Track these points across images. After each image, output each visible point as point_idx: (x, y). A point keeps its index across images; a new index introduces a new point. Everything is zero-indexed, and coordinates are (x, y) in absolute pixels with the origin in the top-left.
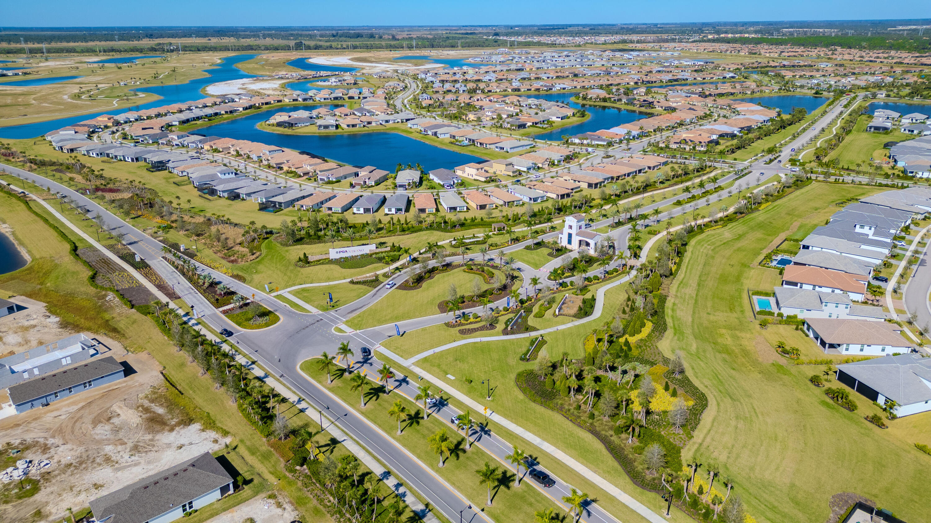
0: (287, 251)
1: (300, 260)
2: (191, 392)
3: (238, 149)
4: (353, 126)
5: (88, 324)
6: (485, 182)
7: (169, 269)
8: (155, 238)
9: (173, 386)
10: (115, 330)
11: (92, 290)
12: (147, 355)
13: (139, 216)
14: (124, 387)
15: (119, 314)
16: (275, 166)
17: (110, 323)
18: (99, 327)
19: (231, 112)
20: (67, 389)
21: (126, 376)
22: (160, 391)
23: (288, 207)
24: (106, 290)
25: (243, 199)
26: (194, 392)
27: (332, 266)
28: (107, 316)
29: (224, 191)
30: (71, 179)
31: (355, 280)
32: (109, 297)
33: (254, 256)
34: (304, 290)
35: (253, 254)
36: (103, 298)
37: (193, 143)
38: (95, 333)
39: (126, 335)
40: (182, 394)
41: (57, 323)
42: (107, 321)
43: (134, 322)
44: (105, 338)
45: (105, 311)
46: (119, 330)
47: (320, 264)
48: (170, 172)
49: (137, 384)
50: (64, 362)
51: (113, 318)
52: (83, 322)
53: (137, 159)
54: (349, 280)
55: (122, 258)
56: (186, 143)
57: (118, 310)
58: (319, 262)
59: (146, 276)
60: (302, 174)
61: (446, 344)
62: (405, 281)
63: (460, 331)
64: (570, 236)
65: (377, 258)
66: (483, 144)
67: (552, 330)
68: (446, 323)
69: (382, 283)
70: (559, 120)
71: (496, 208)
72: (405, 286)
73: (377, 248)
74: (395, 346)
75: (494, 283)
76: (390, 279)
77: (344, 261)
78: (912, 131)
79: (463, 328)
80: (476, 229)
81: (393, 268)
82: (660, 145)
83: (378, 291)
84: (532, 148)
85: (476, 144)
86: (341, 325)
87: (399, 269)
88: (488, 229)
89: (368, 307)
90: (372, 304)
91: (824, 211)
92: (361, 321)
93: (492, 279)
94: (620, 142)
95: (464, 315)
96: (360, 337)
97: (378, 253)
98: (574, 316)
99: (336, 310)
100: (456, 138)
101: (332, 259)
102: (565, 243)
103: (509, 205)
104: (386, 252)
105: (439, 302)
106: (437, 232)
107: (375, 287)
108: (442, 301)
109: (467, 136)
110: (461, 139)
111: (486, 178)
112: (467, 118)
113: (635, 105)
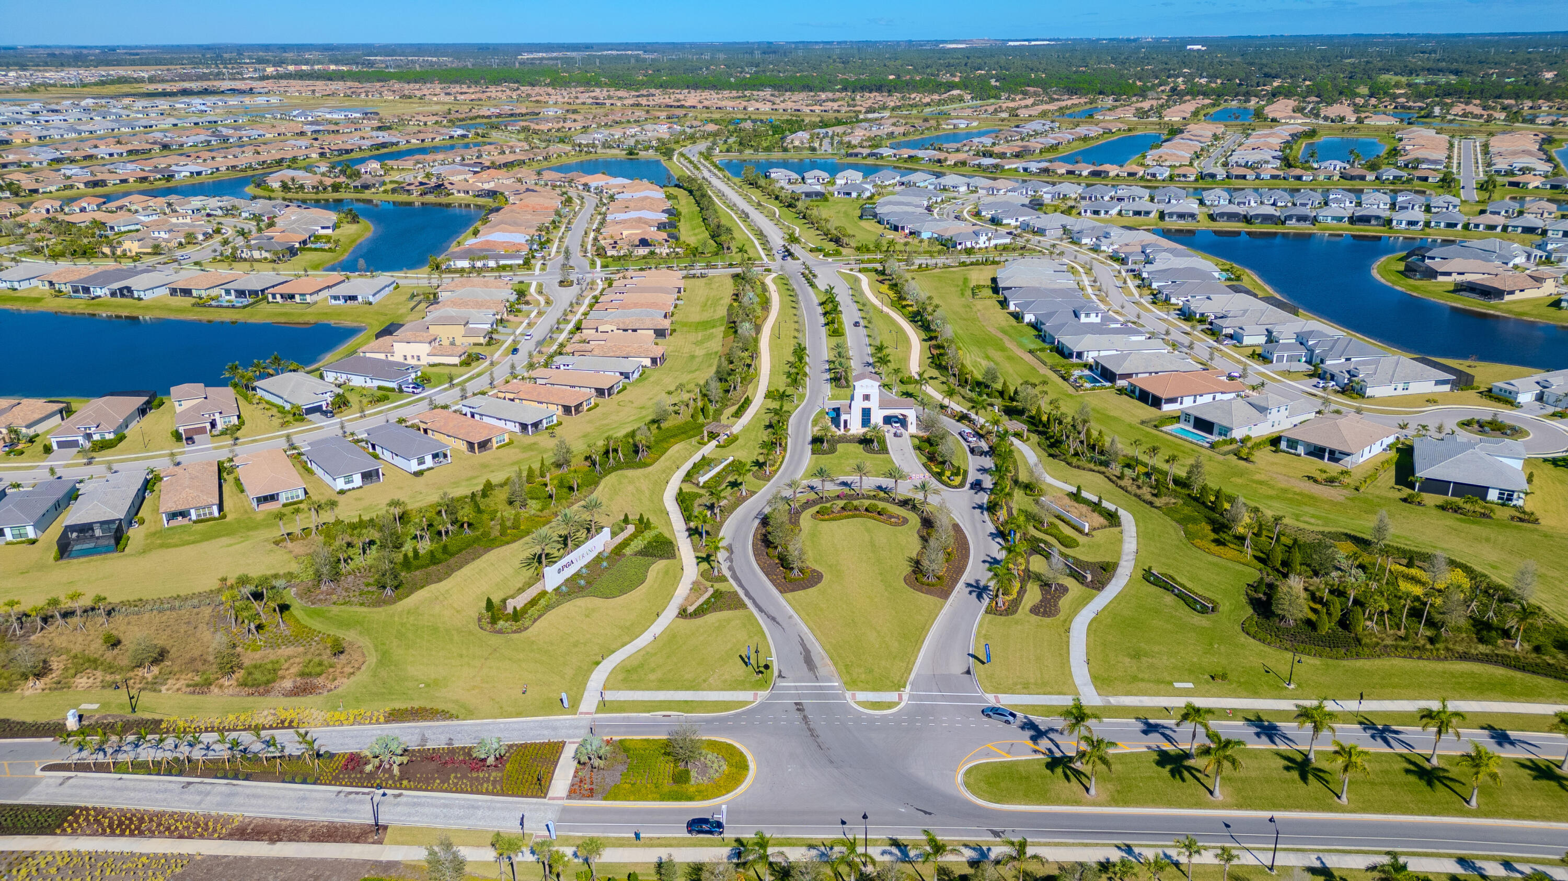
27: (582, 603)
31: (689, 609)
33: (355, 657)
34: (626, 670)
35: (341, 653)
54: (672, 613)
58: (539, 606)
61: (1068, 642)
62: (767, 575)
63: (1037, 614)
64: (866, 413)
65: (636, 554)
66: (292, 297)
67: (1132, 557)
68: (988, 611)
69: (736, 593)
70: (329, 231)
71: (597, 405)
72: (790, 581)
73: (614, 534)
74: (1015, 684)
75: (905, 521)
76: (731, 581)
77: (589, 583)
78: (849, 194)
79: (1028, 607)
80: (676, 447)
81: (695, 561)
82: (609, 253)
83: (761, 610)
84: (396, 288)
85: (270, 299)
86: (854, 695)
87: (707, 559)
88: (694, 441)
89: (817, 644)
90: (811, 637)
91: (979, 307)
92: (871, 671)
93: (891, 517)
94: (534, 257)
95: (978, 587)
96: (934, 698)
97: (625, 543)
98: (1111, 525)
99: (780, 676)
100: (194, 293)
101: (557, 590)
102: (856, 428)
103: (609, 395)
104: (634, 536)
105: (903, 583)
106: (630, 473)
107: (744, 606)
108: (905, 580)
109: (227, 287)
110: (211, 293)
111: (460, 356)
112: (120, 251)
113: (409, 192)
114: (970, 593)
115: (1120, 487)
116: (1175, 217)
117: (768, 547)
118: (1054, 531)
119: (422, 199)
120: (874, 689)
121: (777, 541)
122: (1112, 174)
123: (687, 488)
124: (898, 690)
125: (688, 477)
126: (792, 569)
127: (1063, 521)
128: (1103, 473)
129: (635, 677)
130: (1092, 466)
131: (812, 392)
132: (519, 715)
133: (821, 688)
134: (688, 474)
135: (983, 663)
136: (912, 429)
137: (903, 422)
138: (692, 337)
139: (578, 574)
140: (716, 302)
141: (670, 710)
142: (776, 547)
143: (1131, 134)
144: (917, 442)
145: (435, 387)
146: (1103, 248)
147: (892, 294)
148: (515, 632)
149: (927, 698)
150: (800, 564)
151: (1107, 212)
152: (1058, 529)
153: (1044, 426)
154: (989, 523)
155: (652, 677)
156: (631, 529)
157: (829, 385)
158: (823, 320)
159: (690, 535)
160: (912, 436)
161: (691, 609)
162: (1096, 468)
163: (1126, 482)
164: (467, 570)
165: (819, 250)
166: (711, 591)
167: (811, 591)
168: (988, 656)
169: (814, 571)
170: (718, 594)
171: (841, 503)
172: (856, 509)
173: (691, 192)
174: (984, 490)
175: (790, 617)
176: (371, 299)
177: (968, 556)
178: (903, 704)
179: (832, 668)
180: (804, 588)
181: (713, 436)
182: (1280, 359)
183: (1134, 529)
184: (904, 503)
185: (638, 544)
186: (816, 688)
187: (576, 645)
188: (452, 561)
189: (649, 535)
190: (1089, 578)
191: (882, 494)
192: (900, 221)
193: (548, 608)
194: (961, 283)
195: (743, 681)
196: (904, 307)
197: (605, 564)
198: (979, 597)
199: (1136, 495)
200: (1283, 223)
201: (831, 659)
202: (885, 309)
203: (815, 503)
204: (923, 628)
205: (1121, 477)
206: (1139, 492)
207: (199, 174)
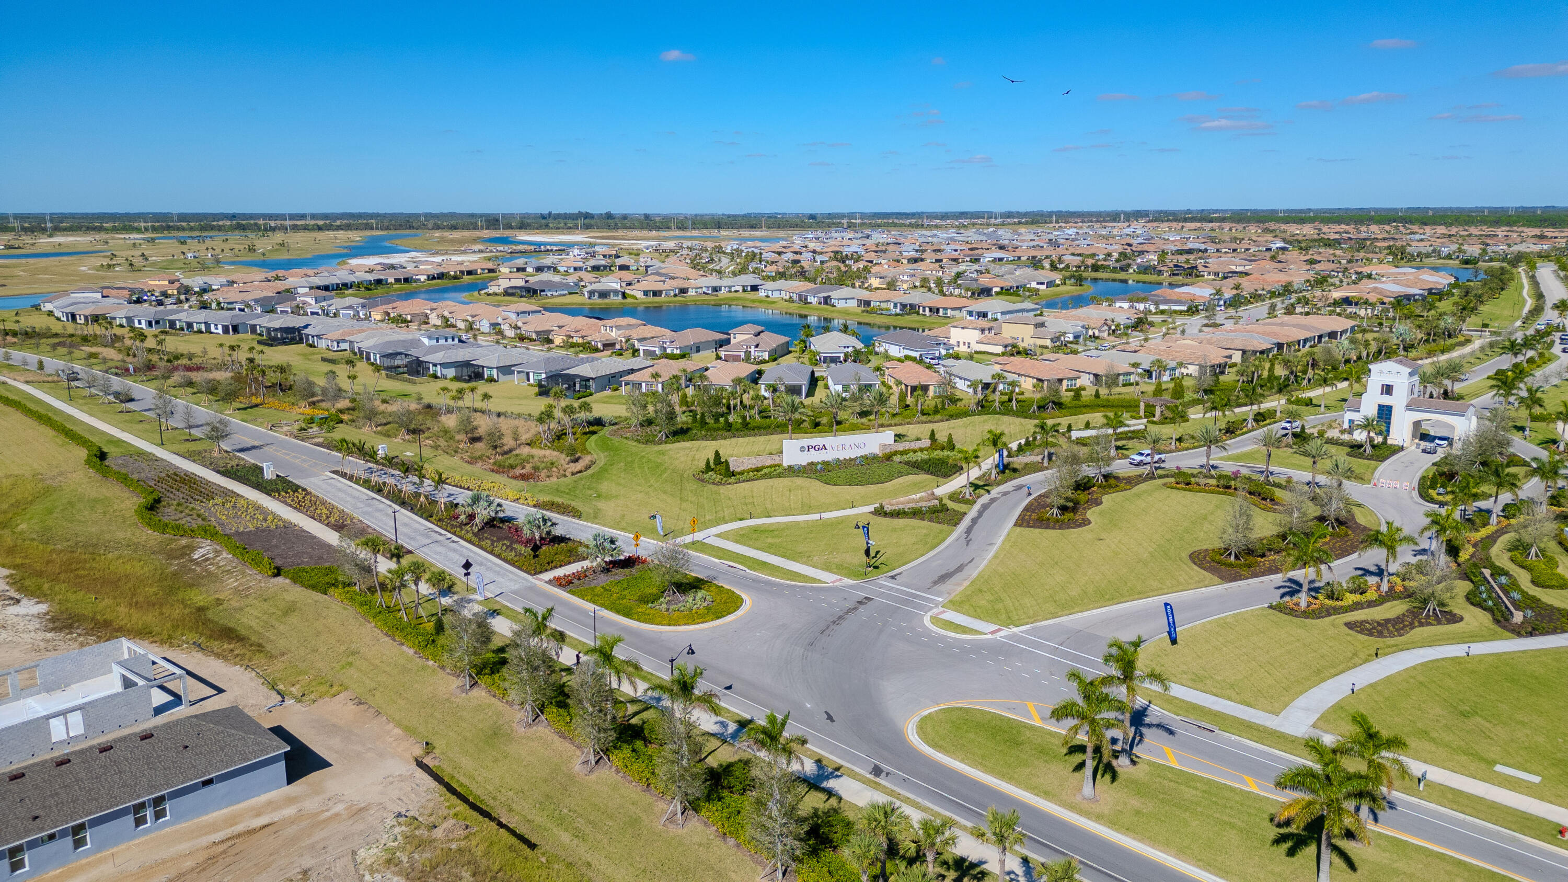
0: (663, 453)
1: (708, 468)
2: (565, 837)
3: (446, 314)
4: (656, 293)
5: (138, 618)
6: (1003, 354)
7: (357, 494)
8: (303, 440)
9: (486, 814)
10: (229, 634)
11: (150, 536)
12: (351, 707)
13: (257, 406)
14: (292, 821)
15: (236, 591)
16: (534, 336)
17: (210, 614)
18: (175, 627)
19: (406, 280)
20: (63, 834)
21: (291, 778)
22: (438, 833)
23: (603, 389)
24: (192, 533)
25: (491, 380)
26: (579, 835)
27: (799, 481)
28: (199, 598)
29: (445, 365)
30: (92, 355)
31: (888, 508)
32: (202, 551)
33: (579, 466)
34: (755, 530)
35: (576, 460)
36: (183, 555)
37: (349, 307)
38: (163, 642)
39: (269, 647)
40: (532, 846)
41: (39, 616)
42: (201, 609)
43: (290, 609)
44: (198, 656)
45: (191, 586)
46: (243, 632)
47: (763, 477)
48: (311, 346)
49: (339, 808)
50: (58, 730)
51: (219, 602)
52: (123, 613)
53: (236, 329)
54: (871, 508)
55: (226, 473)
56: (333, 309)
57: (232, 583)
58: (758, 473)
59: (299, 507)
60: (600, 346)
62: (1024, 511)
63: (1352, 628)
64: (1384, 412)
65: (906, 463)
66: (938, 311)
68: (1274, 606)
69: (963, 514)
70: (1043, 287)
71: (1083, 389)
72: (1040, 520)
76: (977, 507)
77: (826, 470)
79: (1350, 619)
80: (1096, 414)
81: (965, 484)
83: (968, 532)
85: (921, 312)
86: (942, 612)
87: (979, 487)
88: (1127, 414)
89: (980, 569)
90: (985, 562)
92: (999, 601)
97: (904, 452)
99: (892, 577)
100: (873, 304)
101: (789, 468)
104: (921, 450)
107: (955, 524)
108: (1193, 553)
109: (895, 300)
110: (884, 305)
111: (1006, 346)
112: (866, 285)
113: (1160, 273)
124: (1004, 625)
129: (756, 536)
133: (917, 597)
139: (826, 462)
148: (713, 484)
149: (1032, 644)
156: (924, 443)
166: (933, 503)
169: (1085, 519)
170: (939, 509)
175: (991, 544)
176: (999, 316)
178: (987, 637)
179: (961, 588)
185: (917, 456)
186: (912, 595)
190: (1520, 619)
193: (767, 476)
197: (860, 460)
198: (1289, 594)
201: (973, 581)
207: (1001, 260)
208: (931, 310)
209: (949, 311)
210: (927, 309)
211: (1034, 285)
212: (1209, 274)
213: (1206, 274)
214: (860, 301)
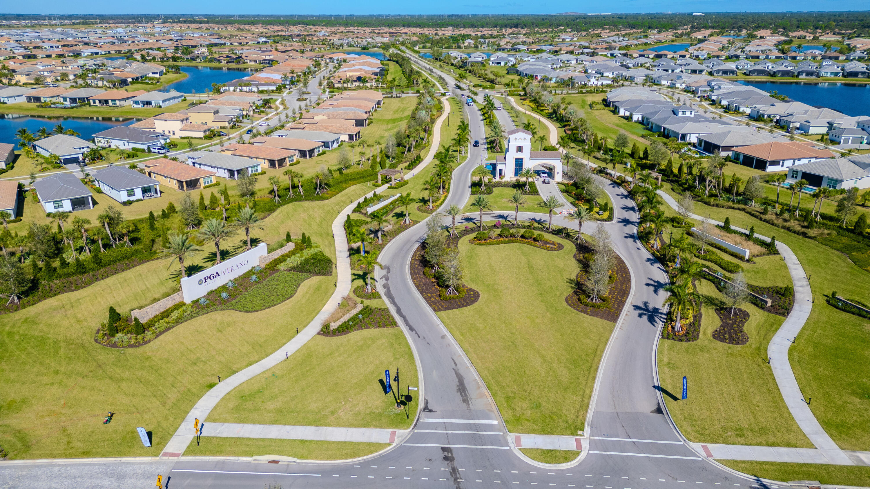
6: (205, 138)
27: (217, 316)
31: (332, 325)
34: (240, 396)
61: (772, 374)
62: (422, 293)
63: (723, 340)
64: (519, 163)
65: (291, 269)
66: (106, 102)
67: (805, 282)
68: (665, 336)
69: (387, 310)
70: (157, 76)
71: (298, 162)
72: (445, 300)
73: (271, 250)
74: (725, 429)
75: (560, 247)
76: (385, 298)
77: (233, 296)
78: (499, 63)
79: (710, 332)
80: (353, 188)
81: (350, 277)
82: (336, 86)
83: (411, 329)
84: (183, 100)
85: (92, 103)
86: (518, 439)
87: (363, 277)
88: (370, 184)
89: (472, 369)
90: (466, 360)
91: (597, 114)
92: (538, 406)
93: (546, 243)
94: (285, 88)
95: (647, 310)
96: (622, 447)
97: (282, 259)
98: (770, 253)
99: (426, 409)
100: (43, 100)
101: (195, 303)
102: (510, 176)
103: (310, 156)
104: (292, 253)
105: (565, 304)
106: (307, 204)
107: (394, 324)
108: (567, 302)
109: (64, 96)
110: (54, 100)
111: (205, 131)
112: (14, 82)
113: (219, 61)
114: (640, 315)
115: (765, 221)
116: (721, 73)
117: (425, 266)
118: (713, 257)
119: (227, 65)
120: (544, 432)
121: (433, 260)
122: (669, 56)
123: (355, 217)
124: (574, 433)
125: (359, 208)
126: (448, 287)
127: (719, 248)
128: (743, 210)
129: (249, 405)
130: (730, 204)
131: (472, 155)
132: (86, 454)
133: (477, 427)
134: (359, 205)
135: (675, 399)
136: (558, 177)
137: (550, 172)
138: (384, 127)
139: (224, 288)
140: (404, 110)
141: (280, 453)
142: (432, 267)
143: (673, 43)
144: (563, 187)
145: (178, 150)
146: (678, 86)
147: (532, 105)
148: (130, 346)
149: (615, 446)
150: (456, 282)
151: (673, 71)
152: (716, 255)
153: (675, 176)
154: (644, 250)
155: (270, 406)
156: (291, 246)
157: (486, 152)
158: (482, 118)
159: (350, 255)
160: (558, 183)
161: (334, 326)
162: (736, 206)
163: (768, 217)
164: (110, 281)
165: (480, 86)
166: (360, 307)
167: (467, 310)
168: (685, 391)
169: (471, 290)
170: (367, 311)
171: (498, 231)
172: (513, 236)
173: (397, 62)
174: (632, 223)
175: (443, 337)
176: (161, 104)
177: (629, 280)
178: (583, 455)
179: (490, 400)
180: (459, 307)
181: (386, 180)
182: (846, 141)
183: (794, 257)
184: (559, 232)
185: (296, 260)
186: (469, 427)
187: (194, 364)
188: (101, 271)
189: (307, 253)
190: (770, 302)
191: (536, 225)
192: (534, 72)
193: (179, 321)
194: (580, 102)
195: (381, 415)
196: (542, 110)
197: (254, 277)
198: (651, 320)
199: (784, 227)
200: (797, 76)
201: (489, 388)
202: (527, 112)
203: (472, 230)
204: (595, 353)
205: (765, 212)
206: (787, 224)
207: (97, 54)
208: (100, 101)
209: (117, 102)
210: (97, 102)
211: (151, 75)
212: (251, 61)
213: (248, 61)
214: (29, 99)
